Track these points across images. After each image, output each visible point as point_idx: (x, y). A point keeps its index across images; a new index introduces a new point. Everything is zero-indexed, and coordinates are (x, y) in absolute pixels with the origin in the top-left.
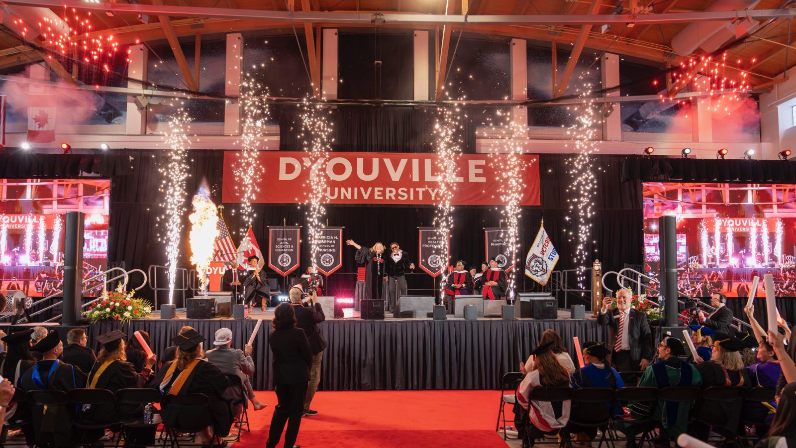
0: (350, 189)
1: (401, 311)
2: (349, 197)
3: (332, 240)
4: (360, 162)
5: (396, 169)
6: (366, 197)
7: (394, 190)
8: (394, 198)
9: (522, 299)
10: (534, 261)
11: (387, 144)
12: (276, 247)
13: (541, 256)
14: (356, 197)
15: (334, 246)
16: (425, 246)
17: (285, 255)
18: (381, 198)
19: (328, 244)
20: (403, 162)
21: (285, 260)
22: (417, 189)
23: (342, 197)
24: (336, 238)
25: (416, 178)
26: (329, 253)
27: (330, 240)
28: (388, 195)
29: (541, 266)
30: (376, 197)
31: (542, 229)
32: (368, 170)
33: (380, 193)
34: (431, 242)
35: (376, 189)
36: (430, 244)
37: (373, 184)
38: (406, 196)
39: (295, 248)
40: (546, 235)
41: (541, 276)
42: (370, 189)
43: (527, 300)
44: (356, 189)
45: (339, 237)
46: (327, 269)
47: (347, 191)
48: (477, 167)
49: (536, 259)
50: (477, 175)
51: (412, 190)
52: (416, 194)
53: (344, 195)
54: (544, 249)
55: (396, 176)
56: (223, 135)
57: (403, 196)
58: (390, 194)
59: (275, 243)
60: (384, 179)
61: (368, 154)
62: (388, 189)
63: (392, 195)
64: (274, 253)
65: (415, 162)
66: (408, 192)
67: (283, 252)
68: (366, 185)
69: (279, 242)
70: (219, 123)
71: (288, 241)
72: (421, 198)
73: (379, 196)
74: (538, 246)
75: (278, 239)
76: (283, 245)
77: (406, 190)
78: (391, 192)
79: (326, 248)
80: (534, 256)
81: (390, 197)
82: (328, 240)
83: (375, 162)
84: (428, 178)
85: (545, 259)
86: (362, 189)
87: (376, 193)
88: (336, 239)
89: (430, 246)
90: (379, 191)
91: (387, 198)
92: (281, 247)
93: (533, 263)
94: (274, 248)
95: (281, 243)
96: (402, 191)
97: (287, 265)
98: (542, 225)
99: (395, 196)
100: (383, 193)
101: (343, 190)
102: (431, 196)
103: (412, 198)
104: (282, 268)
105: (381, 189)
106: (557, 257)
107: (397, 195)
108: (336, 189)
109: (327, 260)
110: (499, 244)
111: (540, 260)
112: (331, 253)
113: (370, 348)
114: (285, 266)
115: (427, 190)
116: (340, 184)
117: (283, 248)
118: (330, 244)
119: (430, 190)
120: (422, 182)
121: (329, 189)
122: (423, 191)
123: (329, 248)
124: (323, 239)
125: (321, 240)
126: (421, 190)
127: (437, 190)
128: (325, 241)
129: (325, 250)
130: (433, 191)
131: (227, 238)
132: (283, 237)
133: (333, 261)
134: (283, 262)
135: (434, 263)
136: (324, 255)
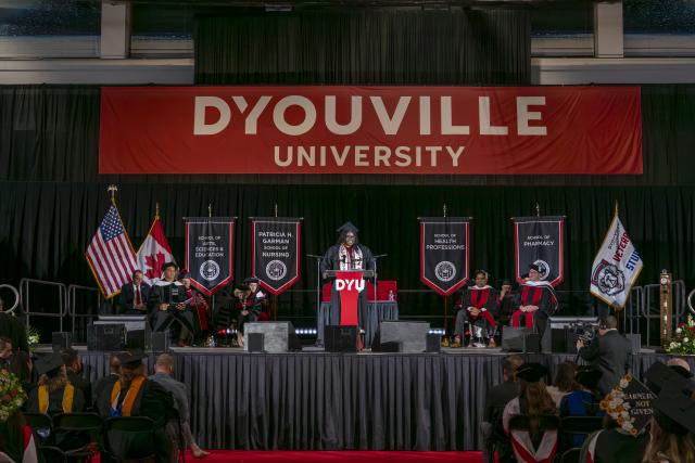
0: (313, 149)
1: (382, 342)
2: (311, 162)
3: (284, 238)
4: (330, 102)
5: (391, 114)
6: (340, 162)
7: (388, 150)
8: (387, 164)
9: (553, 326)
10: (603, 270)
11: (377, 70)
12: (197, 249)
13: (614, 262)
14: (323, 163)
15: (286, 248)
16: (432, 247)
17: (211, 262)
18: (367, 164)
19: (278, 244)
20: (404, 103)
21: (210, 270)
22: (427, 148)
23: (300, 163)
24: (290, 235)
25: (425, 129)
26: (278, 258)
27: (280, 238)
28: (377, 158)
29: (615, 279)
30: (358, 163)
31: (616, 219)
32: (343, 116)
33: (364, 156)
34: (439, 241)
35: (358, 149)
36: (438, 244)
37: (352, 140)
38: (409, 159)
39: (226, 252)
40: (622, 231)
41: (614, 294)
42: (347, 149)
43: (561, 326)
44: (323, 149)
45: (294, 233)
46: (276, 284)
48: (531, 108)
49: (607, 268)
50: (532, 123)
51: (418, 149)
52: (426, 156)
53: (304, 159)
54: (620, 252)
55: (391, 126)
56: (98, 58)
57: (404, 161)
58: (382, 155)
59: (196, 243)
60: (371, 132)
61: (344, 89)
62: (378, 149)
63: (385, 159)
64: (194, 259)
65: (425, 103)
66: (412, 154)
67: (207, 258)
68: (341, 141)
69: (202, 242)
70: (91, 38)
72: (434, 163)
73: (362, 160)
74: (610, 247)
75: (200, 238)
76: (208, 246)
77: (408, 149)
78: (383, 153)
79: (275, 251)
80: (604, 263)
81: (381, 162)
82: (278, 238)
83: (357, 103)
84: (448, 128)
85: (622, 267)
86: (333, 149)
87: (358, 156)
88: (289, 238)
89: (439, 247)
90: (362, 152)
91: (377, 164)
92: (204, 249)
93: (602, 274)
94: (193, 252)
95: (204, 244)
96: (402, 152)
97: (214, 278)
98: (616, 214)
99: (389, 159)
100: (370, 156)
101: (301, 151)
102: (451, 160)
103: (419, 163)
104: (206, 283)
105: (367, 148)
106: (639, 264)
107: (393, 158)
108: (290, 149)
109: (276, 270)
110: (537, 243)
111: (614, 269)
112: (282, 259)
113: (337, 391)
114: (211, 279)
115: (444, 148)
116: (297, 141)
117: (208, 252)
118: (281, 245)
119: (449, 149)
120: (436, 137)
121: (277, 149)
122: (438, 152)
123: (279, 251)
124: (271, 238)
125: (268, 238)
126: (434, 150)
127: (461, 149)
128: (273, 241)
129: (273, 254)
130: (455, 152)
131: (122, 236)
132: (207, 235)
133: (285, 271)
134: (207, 274)
135: (445, 275)
136: (271, 262)
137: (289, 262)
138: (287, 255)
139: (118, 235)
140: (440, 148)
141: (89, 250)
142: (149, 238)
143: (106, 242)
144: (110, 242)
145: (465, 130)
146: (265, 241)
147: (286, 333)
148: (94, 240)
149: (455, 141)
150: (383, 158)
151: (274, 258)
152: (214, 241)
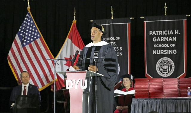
3: (172, 36)
15: (174, 45)
19: (167, 42)
24: (177, 32)
26: (167, 56)
45: (181, 31)
79: (164, 49)
82: (166, 36)
88: (177, 35)
109: (165, 67)
112: (170, 56)
118: (169, 43)
123: (167, 49)
124: (160, 36)
125: (157, 37)
128: (162, 39)
129: (161, 52)
131: (38, 40)
137: (177, 59)
138: (174, 52)
139: (35, 40)
141: (10, 54)
142: (68, 41)
143: (24, 46)
144: (27, 47)
146: (154, 40)
148: (13, 46)
151: (163, 56)
152: (115, 41)
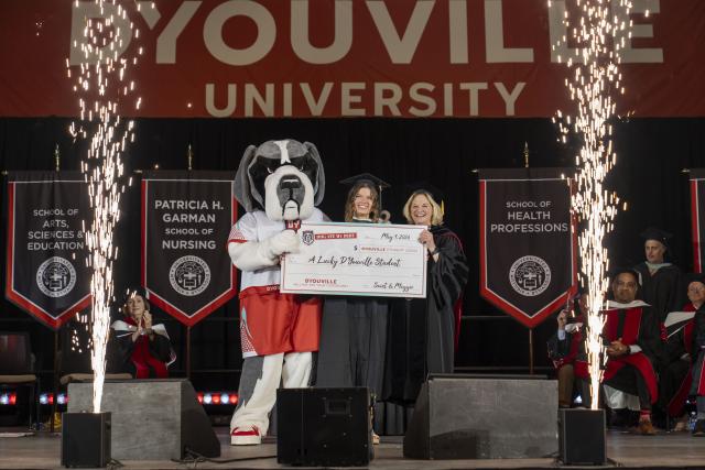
0: (270, 88)
2: (268, 109)
3: (206, 212)
4: (300, 11)
5: (401, 29)
6: (316, 109)
7: (397, 90)
8: (396, 111)
12: (31, 235)
14: (287, 111)
15: (210, 231)
16: (500, 228)
17: (58, 260)
19: (194, 225)
20: (423, 11)
21: (56, 277)
22: (464, 86)
23: (249, 111)
24: (216, 205)
25: (459, 54)
26: (195, 252)
27: (198, 212)
28: (379, 102)
30: (346, 111)
32: (321, 33)
33: (358, 99)
34: (517, 216)
35: (346, 87)
36: (514, 222)
37: (336, 72)
38: (432, 103)
42: (328, 87)
44: (288, 88)
45: (225, 203)
46: (190, 304)
47: (263, 93)
50: (639, 43)
51: (448, 88)
52: (461, 98)
53: (255, 104)
55: (401, 50)
57: (423, 106)
58: (387, 99)
59: (28, 223)
60: (368, 59)
62: (379, 87)
63: (393, 103)
64: (23, 253)
65: (457, 10)
66: (438, 95)
67: (51, 253)
68: (317, 75)
69: (40, 220)
71: (66, 217)
72: (474, 111)
73: (353, 105)
75: (36, 213)
76: (52, 229)
77: (430, 87)
78: (388, 94)
79: (187, 238)
81: (386, 108)
82: (193, 212)
83: (344, 11)
84: (497, 52)
86: (305, 88)
87: (346, 99)
88: (216, 212)
89: (516, 228)
90: (353, 92)
91: (379, 112)
92: (45, 235)
94: (23, 240)
95: (46, 224)
96: (421, 92)
97: (63, 293)
99: (399, 105)
100: (367, 98)
101: (251, 91)
102: (503, 104)
103: (448, 111)
104: (48, 303)
105: (361, 86)
107: (406, 102)
108: (232, 89)
109: (190, 276)
112: (202, 253)
114: (56, 294)
115: (491, 86)
116: (243, 75)
117: (52, 240)
118: (200, 226)
119: (500, 87)
120: (478, 66)
121: (210, 89)
122: (481, 92)
123: (195, 238)
124: (179, 212)
125: (172, 212)
126: (474, 88)
127: (520, 86)
128: (184, 217)
129: (182, 244)
130: (510, 92)
132: (52, 207)
133: (208, 278)
134: (51, 283)
135: (530, 283)
136: (179, 261)
137: (216, 260)
138: (211, 245)
140: (484, 86)
145: (525, 55)
146: (166, 218)
147: (174, 411)
149: (510, 73)
150: (387, 102)
151: (187, 252)
